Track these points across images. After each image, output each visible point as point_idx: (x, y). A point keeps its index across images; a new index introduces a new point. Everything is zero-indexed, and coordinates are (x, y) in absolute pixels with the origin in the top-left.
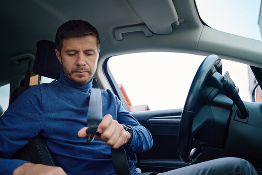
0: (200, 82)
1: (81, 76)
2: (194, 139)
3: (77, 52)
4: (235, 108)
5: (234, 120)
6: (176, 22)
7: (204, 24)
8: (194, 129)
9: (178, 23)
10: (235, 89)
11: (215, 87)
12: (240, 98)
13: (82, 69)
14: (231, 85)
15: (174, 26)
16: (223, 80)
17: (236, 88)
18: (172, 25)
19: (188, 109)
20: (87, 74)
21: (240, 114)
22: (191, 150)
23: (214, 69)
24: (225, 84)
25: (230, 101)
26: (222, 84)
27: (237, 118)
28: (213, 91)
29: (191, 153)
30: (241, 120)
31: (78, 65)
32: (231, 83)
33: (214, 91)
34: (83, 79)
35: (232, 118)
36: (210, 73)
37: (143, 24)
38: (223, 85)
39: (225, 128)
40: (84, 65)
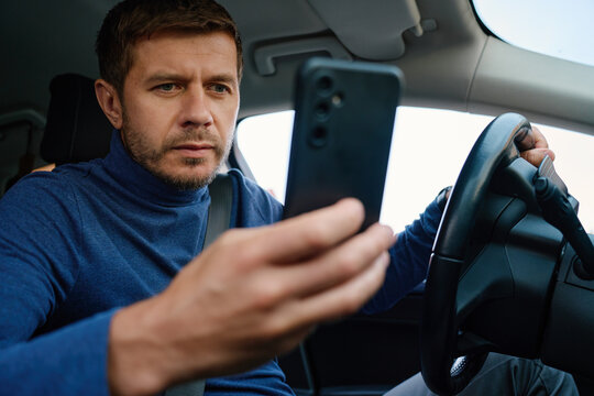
0: (476, 183)
1: (194, 162)
2: (460, 333)
3: (182, 83)
4: (568, 251)
5: (565, 282)
6: (414, 28)
7: (488, 32)
8: (461, 305)
9: (420, 31)
10: (567, 202)
11: (515, 197)
12: (580, 225)
13: (200, 138)
14: (557, 192)
15: (408, 37)
16: (535, 178)
17: (570, 200)
18: (404, 35)
19: (444, 252)
20: (209, 154)
21: (582, 268)
22: (453, 363)
23: (514, 151)
24: (541, 188)
25: (555, 234)
26: (533, 189)
27: (574, 278)
28: (509, 208)
29: (452, 370)
30: (584, 283)
31: (189, 124)
32: (557, 186)
33: (515, 207)
34: (200, 170)
35: (561, 278)
36: (503, 161)
37: (328, 34)
38: (536, 191)
39: (541, 304)
40: (207, 124)
